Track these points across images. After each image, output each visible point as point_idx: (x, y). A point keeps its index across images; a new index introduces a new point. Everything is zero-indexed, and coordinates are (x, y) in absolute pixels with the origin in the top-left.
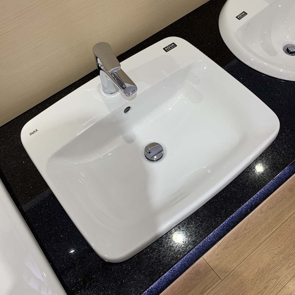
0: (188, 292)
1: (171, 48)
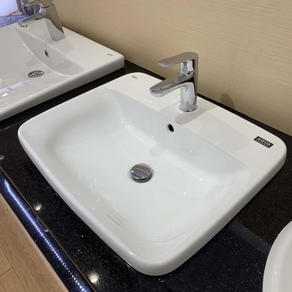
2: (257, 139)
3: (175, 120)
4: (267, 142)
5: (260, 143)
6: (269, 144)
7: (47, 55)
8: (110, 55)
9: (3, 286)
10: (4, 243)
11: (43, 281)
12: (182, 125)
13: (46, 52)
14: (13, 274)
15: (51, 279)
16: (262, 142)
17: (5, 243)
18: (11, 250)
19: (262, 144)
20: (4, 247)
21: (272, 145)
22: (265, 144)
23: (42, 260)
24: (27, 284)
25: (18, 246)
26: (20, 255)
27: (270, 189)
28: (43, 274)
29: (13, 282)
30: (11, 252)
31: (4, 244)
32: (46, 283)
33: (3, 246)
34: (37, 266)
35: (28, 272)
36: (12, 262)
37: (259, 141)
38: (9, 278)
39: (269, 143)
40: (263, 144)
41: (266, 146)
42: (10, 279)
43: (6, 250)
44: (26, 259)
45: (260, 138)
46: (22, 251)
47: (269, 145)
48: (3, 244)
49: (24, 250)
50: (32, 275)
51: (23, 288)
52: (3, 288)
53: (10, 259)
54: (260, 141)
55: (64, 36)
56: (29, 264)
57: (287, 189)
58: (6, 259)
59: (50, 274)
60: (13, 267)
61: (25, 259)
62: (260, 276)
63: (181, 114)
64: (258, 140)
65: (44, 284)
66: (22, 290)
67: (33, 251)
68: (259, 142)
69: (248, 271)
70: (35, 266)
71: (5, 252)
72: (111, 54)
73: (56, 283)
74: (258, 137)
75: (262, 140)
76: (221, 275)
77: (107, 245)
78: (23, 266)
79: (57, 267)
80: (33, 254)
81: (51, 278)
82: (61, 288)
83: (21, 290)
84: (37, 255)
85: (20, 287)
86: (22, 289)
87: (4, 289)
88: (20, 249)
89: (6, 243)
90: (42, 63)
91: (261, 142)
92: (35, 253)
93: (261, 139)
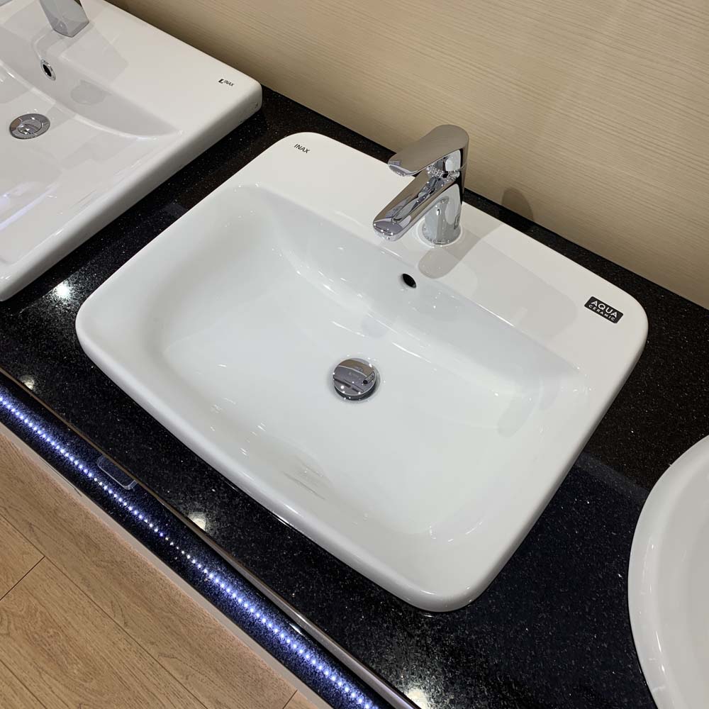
0: (216, 669)
1: (602, 313)
2: (592, 304)
3: (419, 267)
4: (611, 308)
5: (597, 312)
6: (615, 314)
7: (49, 74)
8: (227, 82)
9: (35, 598)
10: (7, 507)
11: (123, 574)
12: (436, 280)
13: (45, 67)
14: (50, 569)
15: (139, 567)
16: (601, 310)
17: (10, 507)
18: (28, 520)
19: (601, 315)
20: (10, 515)
21: (620, 315)
22: (607, 314)
23: (108, 531)
24: (88, 586)
25: (43, 510)
26: (56, 528)
27: (622, 408)
28: (119, 559)
29: (55, 586)
30: (31, 524)
31: (9, 510)
32: (132, 577)
33: (7, 514)
34: (101, 545)
35: (84, 560)
36: (40, 546)
37: (594, 308)
38: (44, 580)
39: (615, 311)
40: (604, 313)
41: (610, 320)
42: (48, 581)
43: (16, 521)
44: (71, 533)
45: (596, 300)
46: (56, 520)
47: (614, 317)
48: (5, 509)
49: (60, 515)
50: (95, 566)
51: (82, 594)
52: (36, 601)
53: (33, 539)
54: (597, 307)
55: (85, 20)
56: (81, 543)
57: (652, 405)
58: (23, 540)
59: (133, 557)
60: (47, 555)
61: (68, 534)
62: (621, 583)
63: (430, 252)
64: (594, 305)
65: (128, 579)
66: (81, 599)
67: (82, 513)
68: (595, 311)
69: (601, 577)
70: (96, 546)
71: (17, 526)
72: (229, 81)
73: (153, 573)
74: (592, 297)
75: (601, 306)
76: (559, 592)
77: (346, 565)
78: (67, 550)
79: (174, 559)
80: (84, 520)
81: (139, 564)
82: (166, 582)
83: (78, 599)
84: (94, 522)
85: (75, 594)
86: (81, 597)
87: (41, 604)
88: (51, 514)
89: (12, 506)
90: (35, 90)
91: (598, 310)
92: (87, 517)
93: (599, 302)
